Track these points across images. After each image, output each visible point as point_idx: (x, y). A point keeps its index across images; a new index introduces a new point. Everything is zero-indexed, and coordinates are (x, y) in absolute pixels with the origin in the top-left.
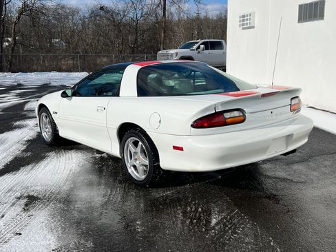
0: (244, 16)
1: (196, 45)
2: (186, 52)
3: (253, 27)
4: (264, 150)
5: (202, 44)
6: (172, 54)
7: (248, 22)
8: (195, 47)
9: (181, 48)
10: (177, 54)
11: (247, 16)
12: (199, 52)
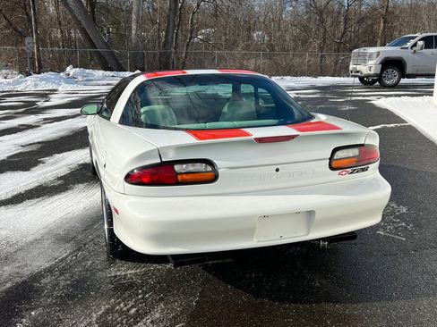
1: (412, 42)
4: (249, 232)
6: (372, 54)
10: (378, 53)
12: (415, 52)
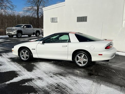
0: (53, 18)
2: (19, 28)
3: (57, 22)
5: (25, 26)
6: (14, 29)
7: (55, 20)
8: (22, 27)
9: (15, 27)
10: (16, 29)
11: (55, 18)
12: (24, 29)
